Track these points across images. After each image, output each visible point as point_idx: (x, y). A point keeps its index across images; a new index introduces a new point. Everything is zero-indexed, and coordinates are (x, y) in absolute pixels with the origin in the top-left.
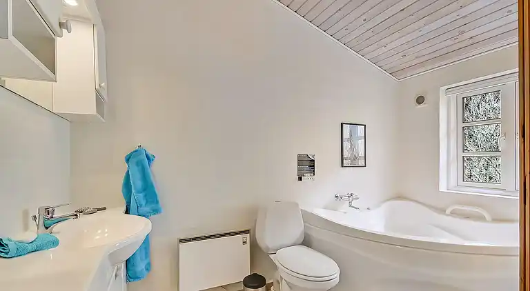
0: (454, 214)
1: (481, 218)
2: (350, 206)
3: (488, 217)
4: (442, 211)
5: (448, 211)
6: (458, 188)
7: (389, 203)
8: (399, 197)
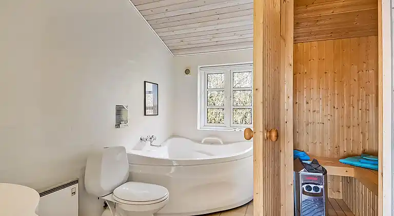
0: (206, 142)
1: (217, 143)
2: (151, 145)
3: (221, 142)
4: (199, 142)
5: (202, 142)
6: (205, 127)
7: (169, 141)
8: (174, 136)
